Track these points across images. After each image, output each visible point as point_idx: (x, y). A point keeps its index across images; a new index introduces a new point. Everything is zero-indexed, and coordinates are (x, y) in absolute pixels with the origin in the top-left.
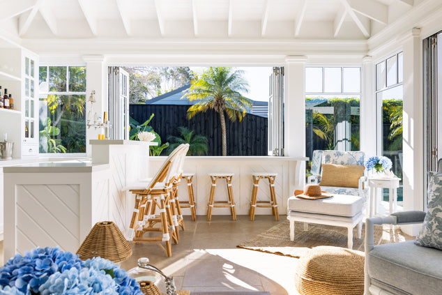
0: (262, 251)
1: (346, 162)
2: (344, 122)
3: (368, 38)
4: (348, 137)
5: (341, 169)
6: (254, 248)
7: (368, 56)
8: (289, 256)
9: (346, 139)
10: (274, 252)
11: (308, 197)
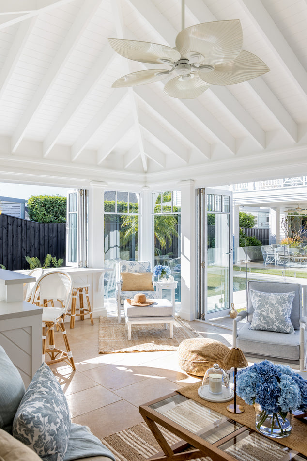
0: (122, 353)
1: (138, 270)
2: (115, 231)
3: (146, 172)
4: (118, 245)
5: (138, 276)
6: (116, 351)
7: (146, 186)
8: (144, 351)
9: (117, 246)
10: (132, 351)
11: (141, 305)
